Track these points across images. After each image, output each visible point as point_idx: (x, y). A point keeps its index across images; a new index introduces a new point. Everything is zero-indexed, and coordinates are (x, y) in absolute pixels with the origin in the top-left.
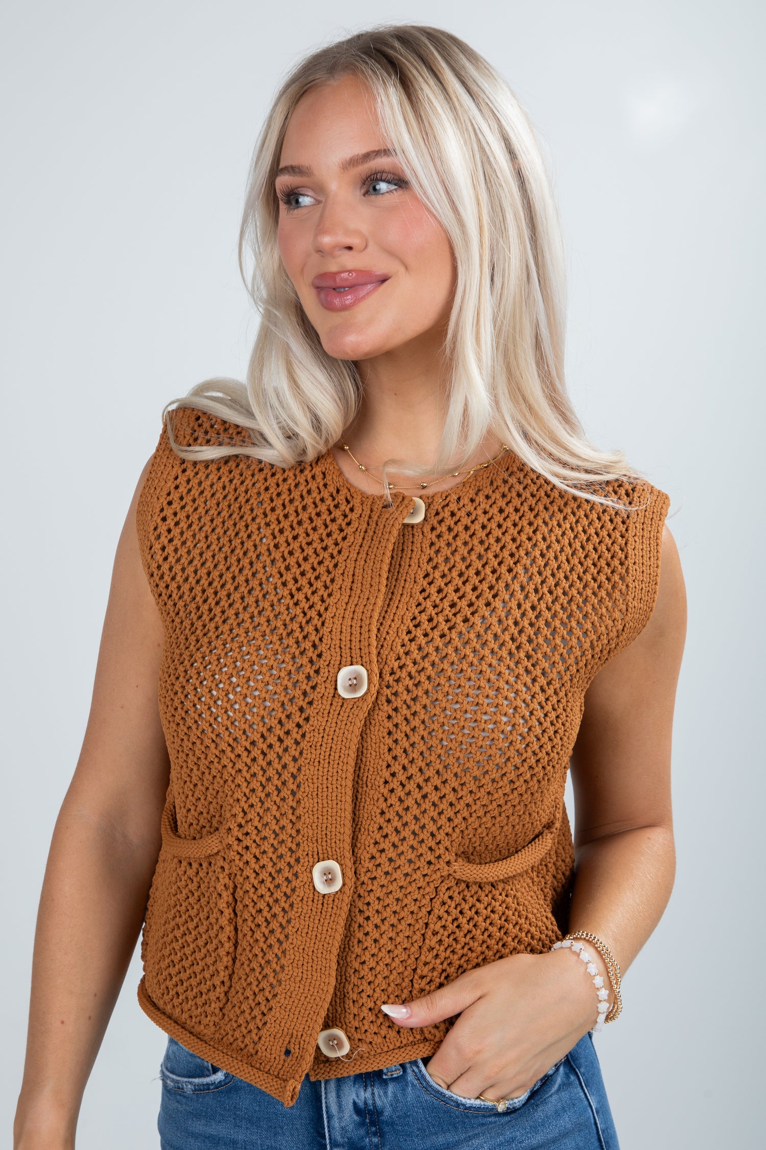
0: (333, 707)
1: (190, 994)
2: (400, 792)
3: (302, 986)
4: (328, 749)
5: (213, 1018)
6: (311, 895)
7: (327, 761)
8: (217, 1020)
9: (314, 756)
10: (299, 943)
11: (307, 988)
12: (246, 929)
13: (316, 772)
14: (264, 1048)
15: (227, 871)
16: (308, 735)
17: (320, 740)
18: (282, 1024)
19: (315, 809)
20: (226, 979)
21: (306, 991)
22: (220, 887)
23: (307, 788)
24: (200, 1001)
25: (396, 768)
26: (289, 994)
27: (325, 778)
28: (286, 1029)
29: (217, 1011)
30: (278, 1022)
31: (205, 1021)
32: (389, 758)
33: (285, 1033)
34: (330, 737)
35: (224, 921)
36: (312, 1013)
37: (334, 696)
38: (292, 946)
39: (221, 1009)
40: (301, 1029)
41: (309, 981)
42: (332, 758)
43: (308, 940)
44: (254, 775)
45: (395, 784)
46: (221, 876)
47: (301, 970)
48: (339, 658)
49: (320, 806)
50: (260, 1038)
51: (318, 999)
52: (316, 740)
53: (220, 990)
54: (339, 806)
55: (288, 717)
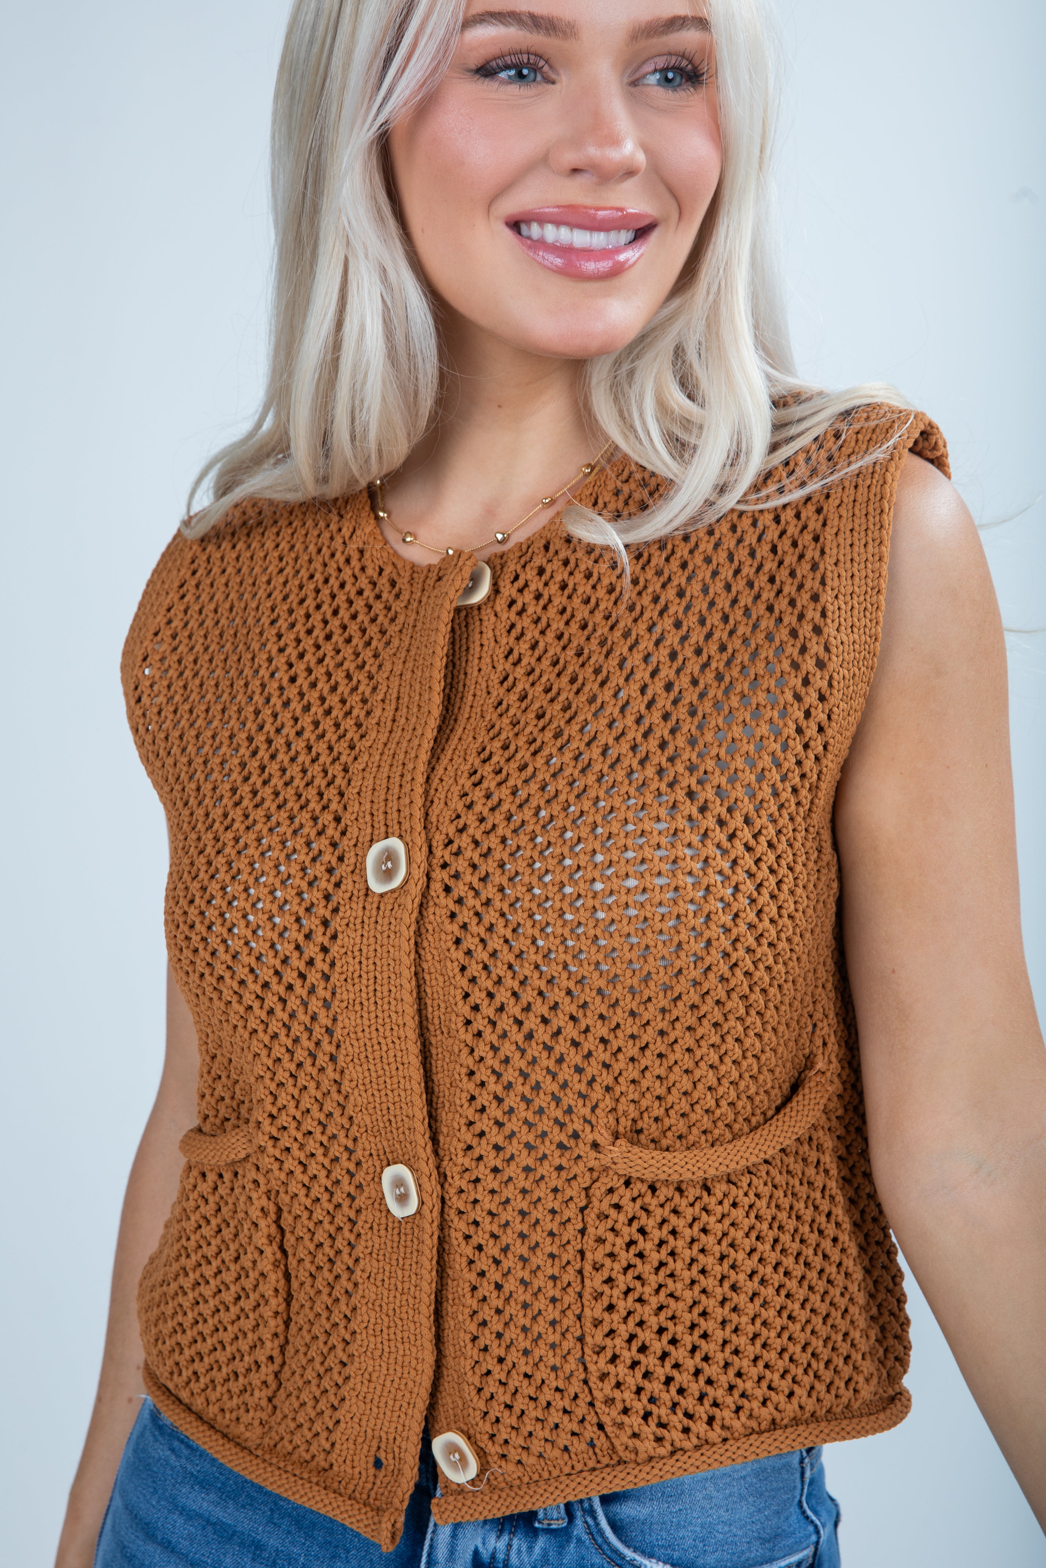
0: (367, 913)
1: (219, 1377)
2: (489, 1036)
3: (384, 1365)
4: (372, 981)
5: (259, 1414)
6: (383, 1221)
7: (372, 1001)
8: (264, 1416)
9: (352, 996)
10: (373, 1297)
11: (392, 1367)
12: (303, 1275)
13: (359, 1021)
14: (341, 1460)
15: (263, 1188)
16: (338, 964)
17: (357, 967)
18: (364, 1423)
19: (367, 1081)
20: (276, 1353)
21: (391, 1372)
22: (254, 1213)
23: (350, 1049)
24: (235, 1387)
25: (478, 996)
26: (366, 1376)
27: (373, 1028)
28: (369, 1431)
29: (264, 1403)
30: (356, 1420)
31: (246, 1418)
32: (464, 983)
33: (369, 1436)
34: (371, 961)
35: (265, 1265)
36: (405, 1405)
37: (367, 895)
38: (364, 1301)
39: (270, 1400)
40: (392, 1430)
41: (393, 1356)
42: (379, 994)
43: (385, 1293)
44: (275, 1036)
45: (480, 1023)
46: (254, 1195)
47: (379, 1339)
48: (369, 831)
49: (374, 1075)
50: (333, 1445)
51: (411, 1384)
52: (351, 969)
53: (267, 1371)
54: (400, 1073)
55: (308, 937)
